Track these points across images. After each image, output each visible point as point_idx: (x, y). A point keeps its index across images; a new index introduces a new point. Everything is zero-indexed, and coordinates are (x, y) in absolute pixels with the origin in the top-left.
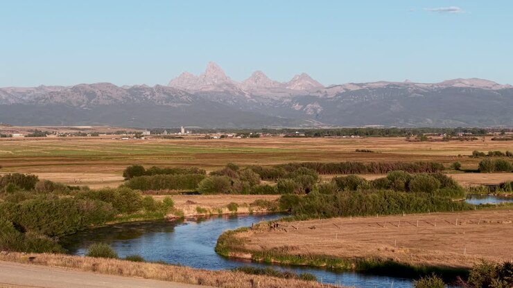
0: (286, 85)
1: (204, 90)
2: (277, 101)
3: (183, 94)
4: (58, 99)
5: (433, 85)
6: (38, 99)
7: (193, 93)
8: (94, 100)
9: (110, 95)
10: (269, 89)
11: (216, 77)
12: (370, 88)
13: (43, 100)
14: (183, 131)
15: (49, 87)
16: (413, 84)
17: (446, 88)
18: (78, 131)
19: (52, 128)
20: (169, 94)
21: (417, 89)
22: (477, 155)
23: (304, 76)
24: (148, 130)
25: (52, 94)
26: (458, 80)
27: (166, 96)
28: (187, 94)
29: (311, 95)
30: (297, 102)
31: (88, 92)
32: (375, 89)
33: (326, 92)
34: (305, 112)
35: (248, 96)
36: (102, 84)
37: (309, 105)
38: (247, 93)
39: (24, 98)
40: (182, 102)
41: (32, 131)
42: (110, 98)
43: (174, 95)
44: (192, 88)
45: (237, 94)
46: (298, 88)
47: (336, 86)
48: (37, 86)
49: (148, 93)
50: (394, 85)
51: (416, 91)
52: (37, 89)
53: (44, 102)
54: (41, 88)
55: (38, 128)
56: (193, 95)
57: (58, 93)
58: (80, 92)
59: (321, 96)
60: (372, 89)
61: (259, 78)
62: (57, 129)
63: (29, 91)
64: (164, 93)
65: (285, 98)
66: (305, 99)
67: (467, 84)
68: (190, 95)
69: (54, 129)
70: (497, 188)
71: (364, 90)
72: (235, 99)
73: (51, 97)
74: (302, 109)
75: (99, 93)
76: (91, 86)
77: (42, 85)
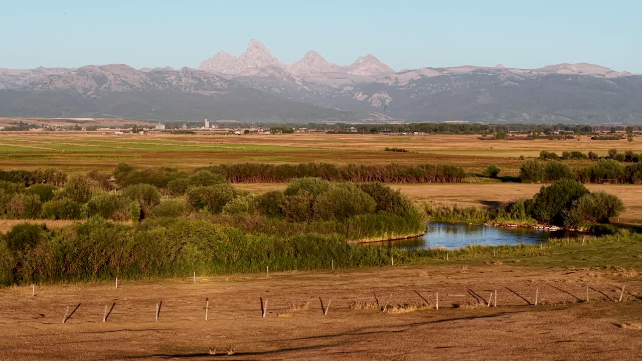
0: (347, 68)
1: (243, 75)
2: (336, 89)
3: (217, 79)
4: (59, 84)
5: (532, 71)
6: (33, 84)
7: (229, 78)
8: (105, 85)
9: (124, 79)
10: (325, 74)
11: (259, 58)
12: (452, 74)
13: (40, 86)
14: (207, 124)
15: (48, 69)
16: (507, 69)
17: (548, 75)
18: (74, 124)
19: (42, 120)
20: (199, 80)
21: (511, 76)
22: (545, 156)
23: (370, 58)
24: (163, 123)
25: (52, 78)
26: (563, 64)
27: (195, 82)
28: (222, 79)
29: (378, 82)
30: (360, 91)
31: (98, 76)
32: (458, 75)
33: (396, 78)
34: (370, 103)
35: (300, 83)
36: (115, 65)
37: (375, 95)
38: (298, 79)
39: (18, 83)
40: (215, 89)
41: (16, 123)
42: (124, 83)
43: (205, 81)
44: (229, 72)
45: (285, 79)
46: (363, 73)
47: (410, 71)
48: (34, 68)
49: (173, 78)
50: (482, 70)
51: (511, 79)
52: (34, 71)
53: (41, 88)
54: (39, 70)
55: (24, 120)
56: (228, 81)
57: (60, 77)
58: (87, 75)
59: (390, 83)
60: (453, 76)
61: (313, 60)
62: (48, 121)
63: (24, 74)
64: (193, 78)
65: (345, 85)
66: (370, 88)
67: (575, 70)
68: (226, 81)
69: (45, 121)
70: (502, 210)
71: (445, 77)
72: (283, 86)
73: (51, 81)
74: (367, 99)
75: (111, 77)
76: (100, 67)
77: (41, 67)
